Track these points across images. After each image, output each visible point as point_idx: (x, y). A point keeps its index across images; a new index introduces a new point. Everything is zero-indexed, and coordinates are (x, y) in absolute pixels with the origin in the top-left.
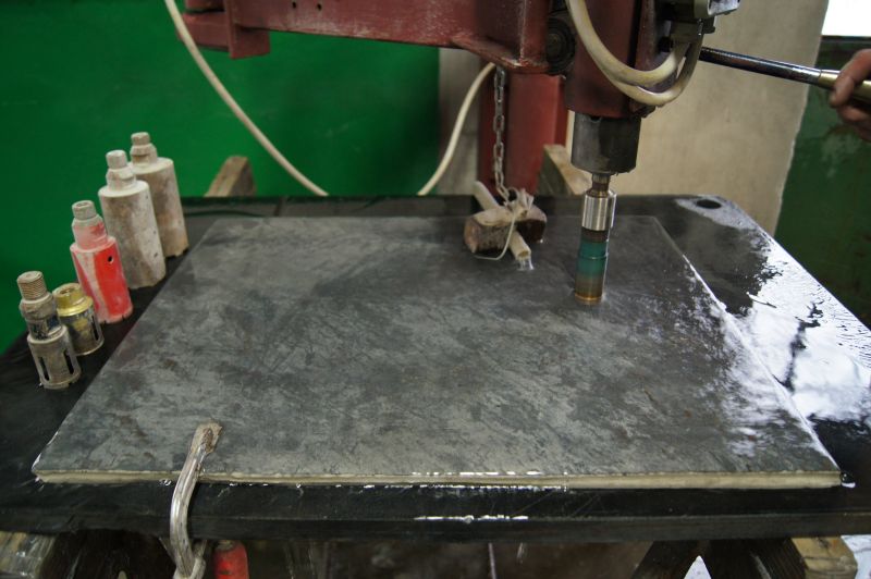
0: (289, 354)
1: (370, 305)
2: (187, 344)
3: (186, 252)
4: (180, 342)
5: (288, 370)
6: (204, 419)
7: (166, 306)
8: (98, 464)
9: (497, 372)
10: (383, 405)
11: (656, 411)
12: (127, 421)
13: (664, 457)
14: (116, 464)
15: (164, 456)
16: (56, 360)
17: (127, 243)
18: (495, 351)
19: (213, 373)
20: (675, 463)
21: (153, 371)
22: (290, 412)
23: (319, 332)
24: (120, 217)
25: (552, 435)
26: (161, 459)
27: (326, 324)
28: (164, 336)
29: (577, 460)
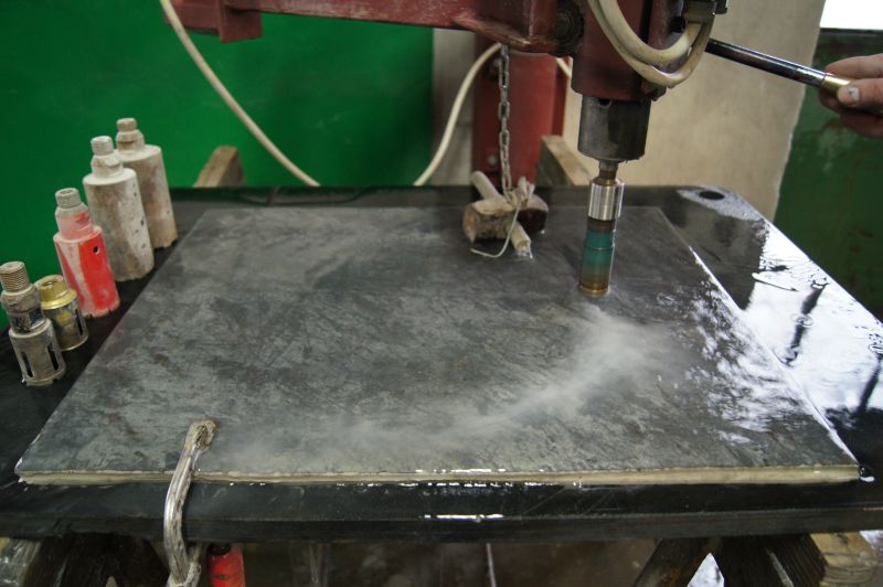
0: (285, 348)
1: (368, 297)
2: (177, 338)
3: (175, 243)
4: (170, 336)
5: (285, 365)
6: (199, 416)
7: (155, 299)
8: (85, 464)
9: (503, 366)
10: (386, 400)
11: (668, 404)
12: (116, 418)
13: (679, 452)
14: (105, 464)
15: (156, 455)
16: (40, 356)
17: (113, 233)
18: (500, 344)
19: (206, 368)
20: (689, 459)
21: (142, 367)
22: (288, 408)
23: (317, 325)
24: (106, 206)
25: (562, 430)
26: (153, 459)
27: (323, 316)
28: (153, 330)
29: (590, 456)
